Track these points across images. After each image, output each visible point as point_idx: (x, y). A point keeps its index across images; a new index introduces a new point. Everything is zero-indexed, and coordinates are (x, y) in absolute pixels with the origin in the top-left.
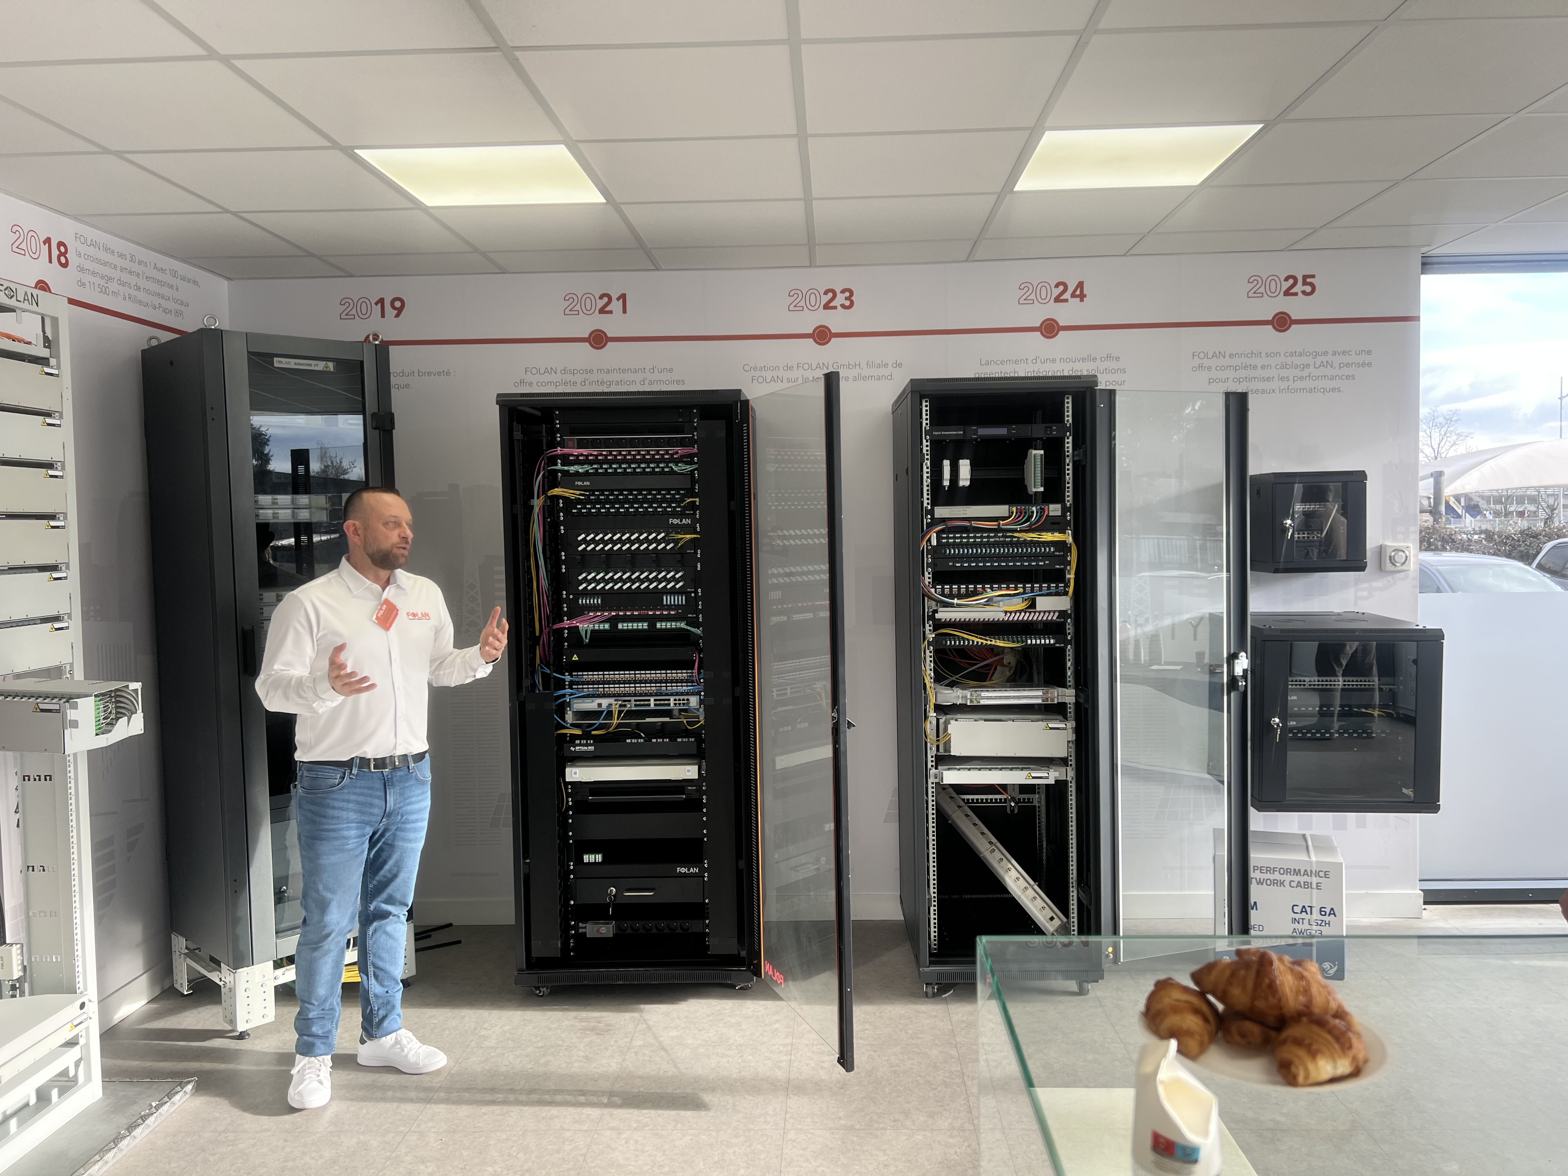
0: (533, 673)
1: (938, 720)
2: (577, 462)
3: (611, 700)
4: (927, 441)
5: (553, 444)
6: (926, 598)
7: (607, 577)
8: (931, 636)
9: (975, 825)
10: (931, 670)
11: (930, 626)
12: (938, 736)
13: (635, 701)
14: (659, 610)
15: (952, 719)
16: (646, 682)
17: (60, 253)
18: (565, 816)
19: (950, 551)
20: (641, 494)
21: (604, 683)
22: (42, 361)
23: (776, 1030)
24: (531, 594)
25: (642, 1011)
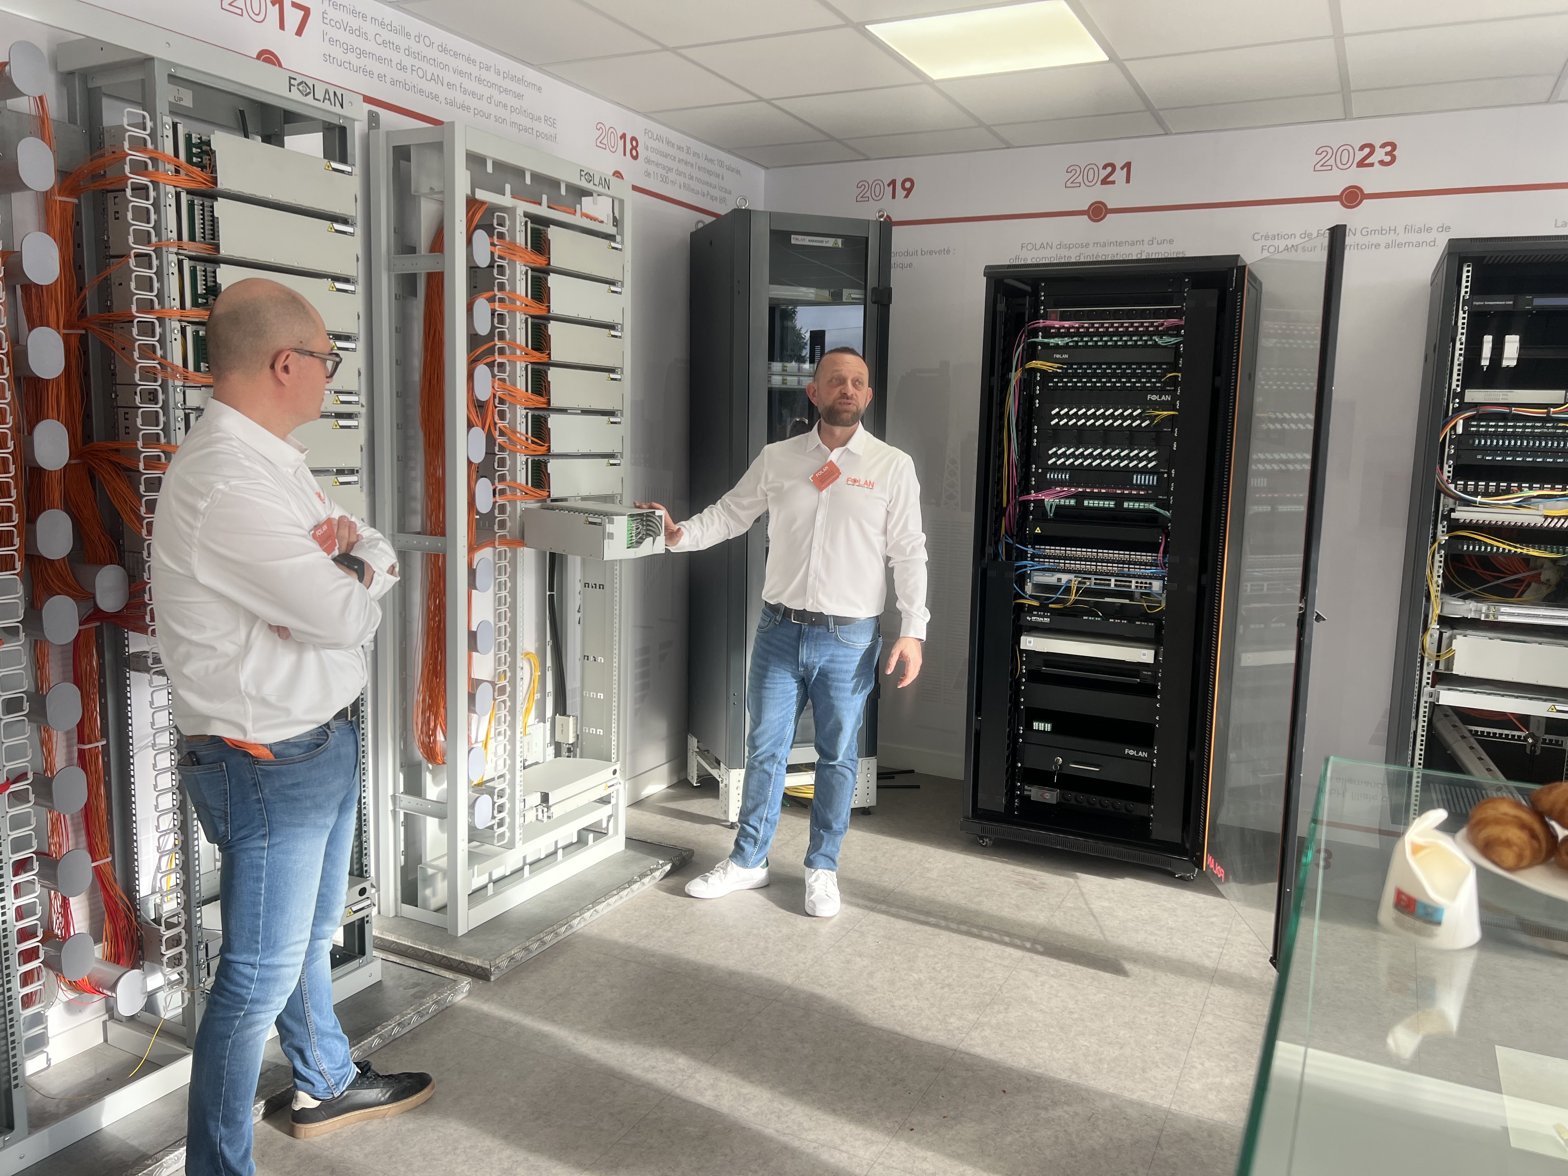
0: (997, 543)
1: (1441, 634)
2: (1058, 335)
3: (1071, 577)
4: (1464, 313)
5: (1036, 316)
6: (1442, 496)
7: (1077, 453)
8: (1443, 538)
9: (1480, 759)
10: (1439, 576)
11: (1444, 527)
12: (1439, 650)
13: (1096, 579)
14: (1127, 489)
15: (1460, 634)
16: (1108, 561)
17: (633, 148)
18: (1018, 683)
19: (1480, 442)
20: (1120, 368)
21: (1065, 558)
22: (610, 237)
23: (1212, 923)
24: (1001, 466)
25: (1077, 878)
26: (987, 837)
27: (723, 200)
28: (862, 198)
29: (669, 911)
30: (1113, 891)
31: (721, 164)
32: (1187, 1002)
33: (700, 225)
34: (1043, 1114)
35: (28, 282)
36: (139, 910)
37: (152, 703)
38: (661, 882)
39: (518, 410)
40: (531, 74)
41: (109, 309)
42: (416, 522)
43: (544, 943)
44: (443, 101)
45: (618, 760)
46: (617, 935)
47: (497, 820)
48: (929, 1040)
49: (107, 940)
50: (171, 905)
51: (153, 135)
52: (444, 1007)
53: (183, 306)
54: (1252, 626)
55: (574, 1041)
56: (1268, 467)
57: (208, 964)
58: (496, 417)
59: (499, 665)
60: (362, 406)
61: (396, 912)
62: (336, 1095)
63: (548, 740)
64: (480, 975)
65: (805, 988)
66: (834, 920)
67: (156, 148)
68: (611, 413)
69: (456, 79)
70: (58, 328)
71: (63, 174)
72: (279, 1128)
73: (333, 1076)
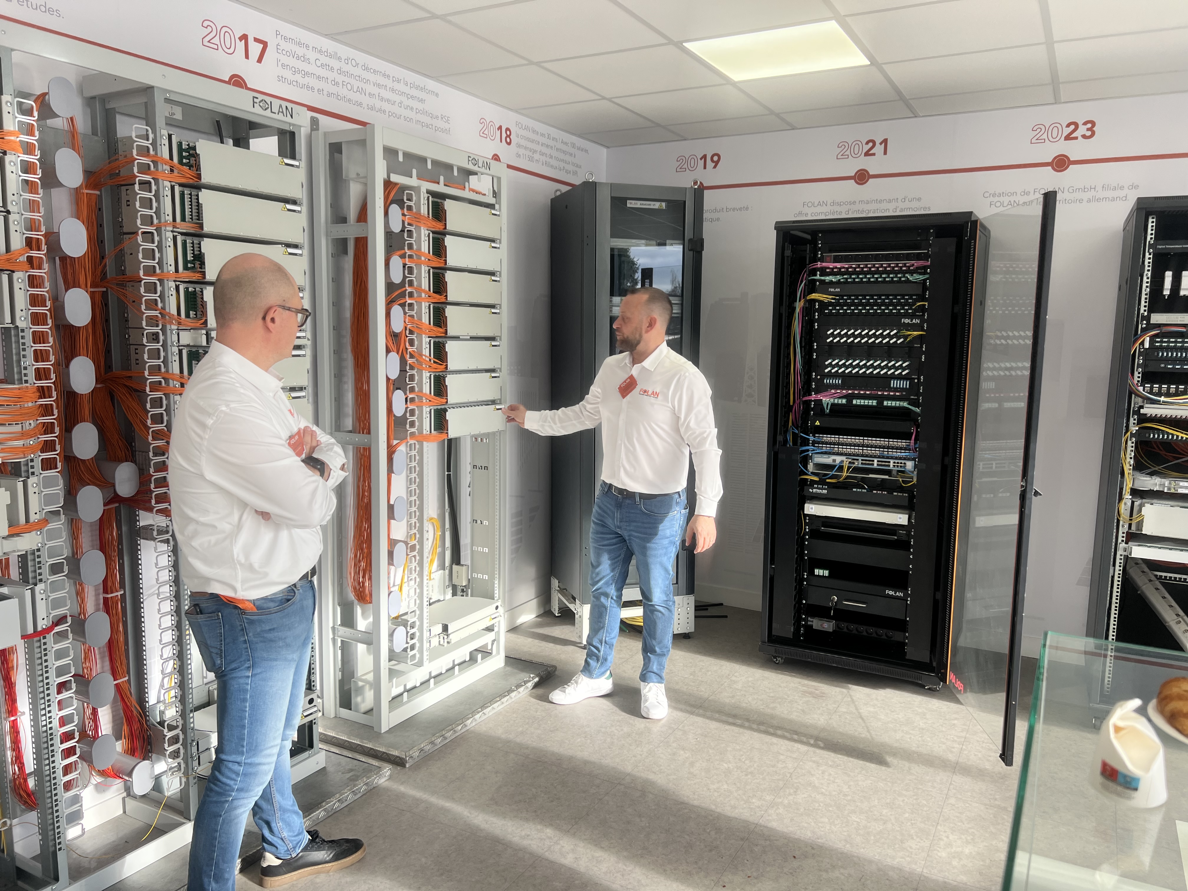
0: (786, 431)
1: (1133, 503)
2: (832, 273)
3: (843, 458)
4: (1150, 254)
5: (815, 260)
6: (1133, 396)
7: (847, 364)
8: (1134, 429)
9: (1164, 598)
10: (1131, 458)
11: (1135, 420)
12: (1131, 515)
13: (862, 460)
14: (886, 391)
15: (1148, 503)
16: (872, 446)
17: (506, 135)
18: (803, 539)
19: (1163, 354)
20: (880, 299)
21: (839, 444)
22: (491, 206)
23: (954, 724)
24: (789, 374)
25: (849, 689)
26: (779, 657)
27: (575, 173)
28: (680, 169)
29: (538, 713)
30: (877, 699)
31: (573, 145)
32: (935, 787)
33: (558, 193)
34: (824, 875)
35: (64, 255)
36: (148, 716)
37: (156, 564)
38: (534, 691)
39: (424, 339)
40: (431, 84)
41: (123, 273)
42: (349, 423)
43: (446, 738)
44: (366, 107)
45: (499, 599)
46: (500, 732)
47: (409, 645)
48: (737, 816)
49: (125, 738)
50: (171, 713)
51: (154, 144)
52: (372, 787)
53: (177, 270)
54: (984, 496)
55: (469, 815)
56: (995, 373)
57: (199, 757)
58: (407, 344)
59: (411, 529)
60: (308, 339)
61: (336, 714)
62: (293, 856)
63: (447, 584)
64: (398, 762)
65: (642, 774)
66: (663, 722)
67: (156, 154)
68: (492, 339)
69: (375, 90)
70: (86, 287)
71: (88, 174)
72: (251, 880)
73: (291, 841)
